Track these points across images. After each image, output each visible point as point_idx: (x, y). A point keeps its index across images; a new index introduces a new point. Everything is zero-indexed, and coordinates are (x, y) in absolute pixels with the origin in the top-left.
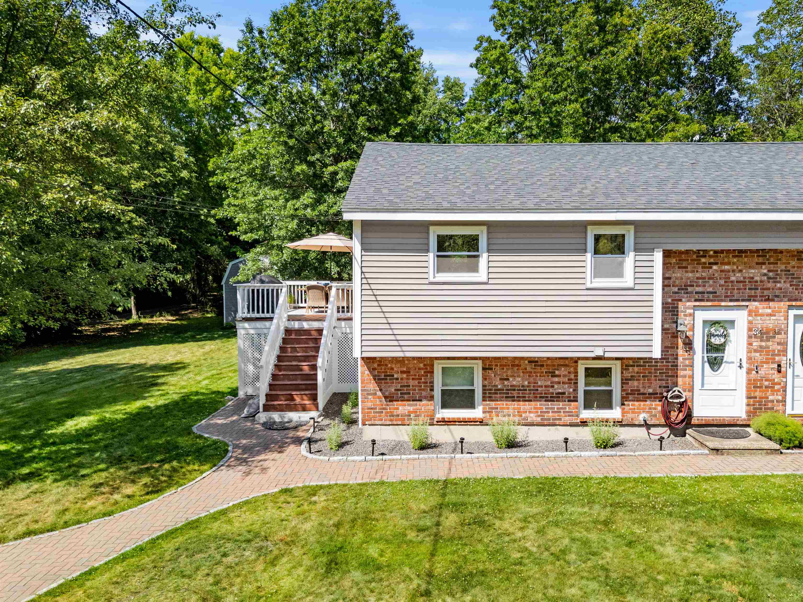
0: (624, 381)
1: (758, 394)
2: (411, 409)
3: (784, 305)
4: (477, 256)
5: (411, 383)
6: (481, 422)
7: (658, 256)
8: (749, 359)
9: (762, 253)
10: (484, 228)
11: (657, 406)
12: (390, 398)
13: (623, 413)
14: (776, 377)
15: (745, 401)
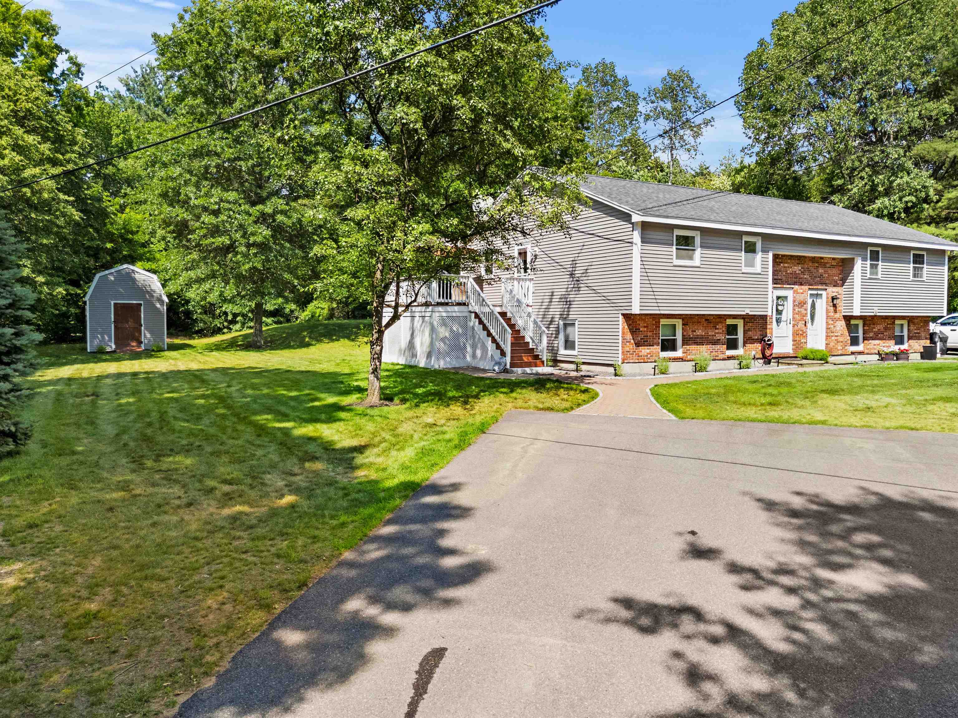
0: (745, 332)
1: (798, 339)
2: (648, 351)
3: (806, 287)
4: (694, 250)
5: (649, 334)
6: (681, 359)
7: (770, 256)
8: (794, 318)
9: (799, 258)
10: (699, 233)
11: (759, 346)
12: (638, 345)
13: (745, 351)
14: (804, 328)
15: (792, 343)
